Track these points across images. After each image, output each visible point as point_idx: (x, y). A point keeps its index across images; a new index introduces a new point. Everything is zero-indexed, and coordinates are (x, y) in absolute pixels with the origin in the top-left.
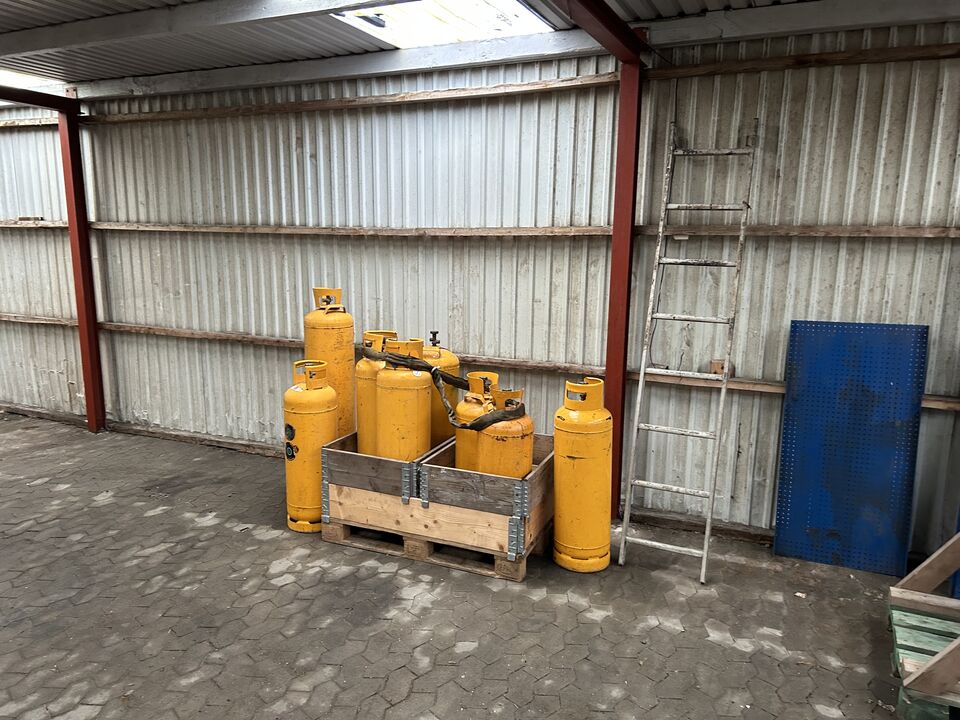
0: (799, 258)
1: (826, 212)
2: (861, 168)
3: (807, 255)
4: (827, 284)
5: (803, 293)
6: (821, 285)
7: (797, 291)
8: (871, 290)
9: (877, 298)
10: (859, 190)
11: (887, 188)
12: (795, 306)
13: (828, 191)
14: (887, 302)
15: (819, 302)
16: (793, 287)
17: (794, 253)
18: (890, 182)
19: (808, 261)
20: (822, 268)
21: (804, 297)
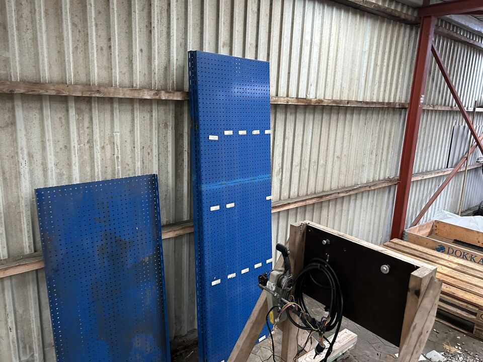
0: (26, 119)
1: (46, 68)
2: (74, 24)
3: (34, 115)
4: (61, 145)
5: (38, 157)
6: (55, 147)
7: (30, 156)
8: (103, 148)
9: (108, 154)
10: (76, 48)
11: (102, 49)
12: (31, 172)
13: (45, 45)
14: (118, 157)
15: (56, 165)
16: (26, 152)
17: (19, 113)
18: (103, 44)
19: (36, 122)
20: (54, 129)
21: (39, 162)
